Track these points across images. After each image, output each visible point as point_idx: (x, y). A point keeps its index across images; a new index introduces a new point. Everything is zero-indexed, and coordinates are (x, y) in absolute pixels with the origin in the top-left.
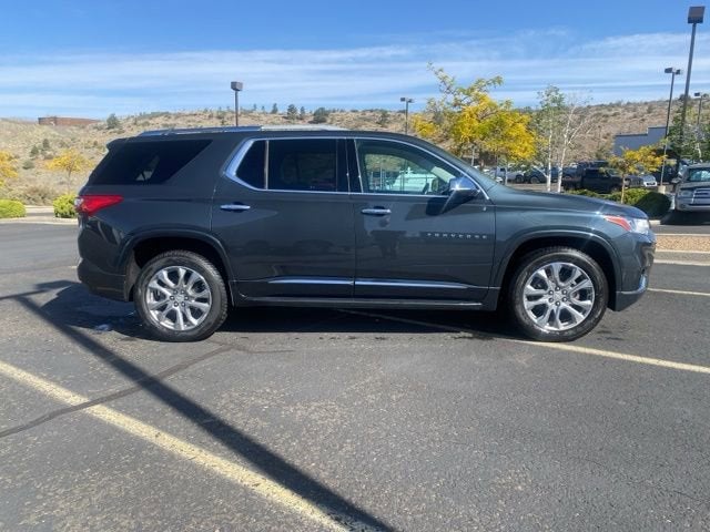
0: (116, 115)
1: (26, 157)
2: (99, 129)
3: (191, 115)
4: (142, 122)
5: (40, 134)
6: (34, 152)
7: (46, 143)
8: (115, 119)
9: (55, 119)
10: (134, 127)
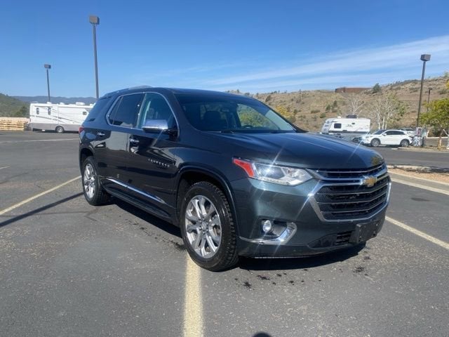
0: (380, 84)
1: (323, 111)
2: (367, 93)
3: (433, 80)
4: (395, 88)
5: (334, 97)
6: (328, 108)
7: (335, 103)
8: (379, 87)
9: (344, 89)
10: (390, 91)
